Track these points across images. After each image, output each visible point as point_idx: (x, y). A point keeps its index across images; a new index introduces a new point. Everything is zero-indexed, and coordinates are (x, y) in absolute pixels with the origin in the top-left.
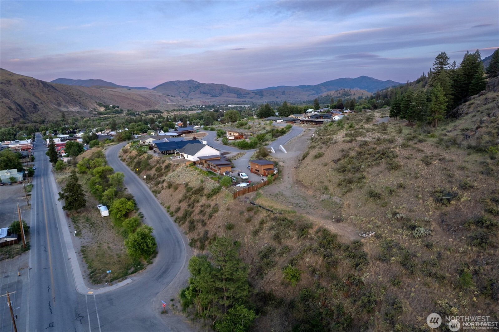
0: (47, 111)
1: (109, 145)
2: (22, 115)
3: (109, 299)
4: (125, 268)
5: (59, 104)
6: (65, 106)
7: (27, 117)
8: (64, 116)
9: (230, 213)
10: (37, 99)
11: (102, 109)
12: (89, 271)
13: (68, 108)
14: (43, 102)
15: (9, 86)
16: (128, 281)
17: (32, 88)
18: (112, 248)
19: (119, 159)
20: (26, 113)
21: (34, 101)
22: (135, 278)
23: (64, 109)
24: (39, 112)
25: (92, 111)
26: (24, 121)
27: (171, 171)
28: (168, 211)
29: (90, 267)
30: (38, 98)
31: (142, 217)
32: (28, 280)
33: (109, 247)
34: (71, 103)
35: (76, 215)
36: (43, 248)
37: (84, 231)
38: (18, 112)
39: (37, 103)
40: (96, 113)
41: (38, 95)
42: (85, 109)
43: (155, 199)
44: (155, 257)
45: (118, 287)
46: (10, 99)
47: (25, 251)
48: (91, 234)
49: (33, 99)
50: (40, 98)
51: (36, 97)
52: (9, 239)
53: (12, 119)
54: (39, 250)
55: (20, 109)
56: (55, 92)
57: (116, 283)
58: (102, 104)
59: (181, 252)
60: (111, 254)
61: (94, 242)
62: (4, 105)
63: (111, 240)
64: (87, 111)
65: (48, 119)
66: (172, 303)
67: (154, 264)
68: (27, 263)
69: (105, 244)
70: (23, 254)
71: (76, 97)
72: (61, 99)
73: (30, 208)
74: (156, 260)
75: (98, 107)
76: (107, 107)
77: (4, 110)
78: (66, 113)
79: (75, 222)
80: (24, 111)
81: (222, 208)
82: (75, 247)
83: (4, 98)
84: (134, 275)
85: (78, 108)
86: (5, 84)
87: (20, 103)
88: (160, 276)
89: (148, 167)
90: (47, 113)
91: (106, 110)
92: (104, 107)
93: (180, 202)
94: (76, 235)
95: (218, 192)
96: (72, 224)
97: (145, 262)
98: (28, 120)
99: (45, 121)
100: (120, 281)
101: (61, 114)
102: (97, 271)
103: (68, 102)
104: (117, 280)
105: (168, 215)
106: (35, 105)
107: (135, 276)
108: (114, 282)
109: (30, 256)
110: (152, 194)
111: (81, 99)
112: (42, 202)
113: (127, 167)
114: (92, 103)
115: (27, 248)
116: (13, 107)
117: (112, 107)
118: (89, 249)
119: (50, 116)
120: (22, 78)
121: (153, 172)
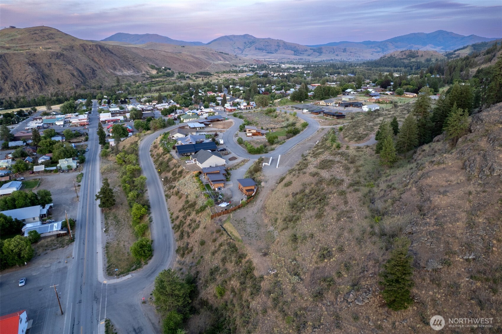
0: (103, 76)
1: (145, 135)
2: (82, 81)
3: (114, 288)
4: (130, 265)
5: (115, 69)
6: (120, 70)
7: (87, 83)
8: (118, 81)
9: (205, 231)
10: (96, 65)
11: (154, 72)
12: (107, 265)
13: (122, 72)
14: (100, 67)
15: (72, 52)
16: (129, 276)
17: (91, 53)
18: (126, 247)
19: (150, 153)
20: (86, 79)
21: (93, 66)
22: (134, 274)
23: (119, 73)
24: (97, 78)
25: (144, 74)
26: (84, 86)
27: (182, 177)
28: (171, 218)
29: (108, 262)
30: (97, 63)
31: (151, 221)
32: (71, 266)
33: (124, 245)
34: (125, 67)
35: (108, 212)
36: (82, 242)
37: (111, 228)
38: (79, 78)
39: (95, 69)
40: (149, 76)
41: (97, 60)
42: (138, 72)
43: (165, 203)
44: (150, 259)
45: (122, 280)
46: (72, 66)
47: (71, 242)
48: (115, 231)
49: (92, 64)
50: (99, 63)
51: (95, 62)
52: (62, 232)
53: (74, 85)
54: (80, 242)
55: (81, 75)
56: (111, 56)
57: (121, 277)
58: (154, 66)
59: (168, 257)
60: (124, 251)
61: (115, 240)
62: (68, 72)
63: (127, 239)
64: (140, 74)
65: (104, 84)
66: (150, 296)
67: (148, 265)
68: (72, 253)
69: (122, 243)
70: (70, 245)
71: (130, 60)
72: (116, 63)
73: (78, 200)
74: (151, 262)
75: (150, 69)
76: (159, 70)
77: (68, 76)
78: (120, 78)
79: (106, 219)
80: (84, 77)
81: (202, 226)
82: (102, 242)
83: (68, 65)
84: (134, 271)
85: (132, 72)
86: (69, 50)
87: (81, 69)
88: (149, 276)
89: (168, 169)
90: (104, 78)
91: (157, 73)
92: (156, 70)
93: (180, 211)
94: (105, 231)
95: (203, 210)
96: (104, 219)
97: (143, 262)
98: (88, 86)
99: (102, 86)
100: (124, 276)
101: (116, 78)
102: (112, 266)
103: (122, 66)
104: (123, 275)
105: (169, 220)
106: (94, 70)
107: (134, 273)
108: (120, 276)
109: (74, 246)
110: (164, 198)
111: (135, 62)
112: (87, 195)
113: (153, 164)
114: (145, 66)
115: (72, 240)
116: (75, 74)
117: (164, 69)
118: (111, 246)
119: (106, 82)
120: (83, 43)
121: (170, 175)
